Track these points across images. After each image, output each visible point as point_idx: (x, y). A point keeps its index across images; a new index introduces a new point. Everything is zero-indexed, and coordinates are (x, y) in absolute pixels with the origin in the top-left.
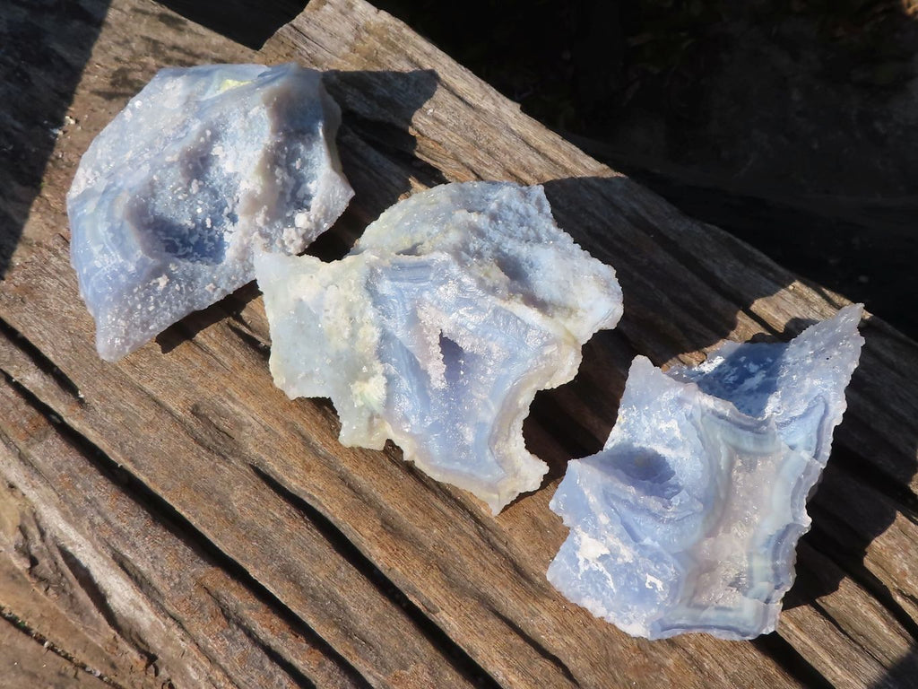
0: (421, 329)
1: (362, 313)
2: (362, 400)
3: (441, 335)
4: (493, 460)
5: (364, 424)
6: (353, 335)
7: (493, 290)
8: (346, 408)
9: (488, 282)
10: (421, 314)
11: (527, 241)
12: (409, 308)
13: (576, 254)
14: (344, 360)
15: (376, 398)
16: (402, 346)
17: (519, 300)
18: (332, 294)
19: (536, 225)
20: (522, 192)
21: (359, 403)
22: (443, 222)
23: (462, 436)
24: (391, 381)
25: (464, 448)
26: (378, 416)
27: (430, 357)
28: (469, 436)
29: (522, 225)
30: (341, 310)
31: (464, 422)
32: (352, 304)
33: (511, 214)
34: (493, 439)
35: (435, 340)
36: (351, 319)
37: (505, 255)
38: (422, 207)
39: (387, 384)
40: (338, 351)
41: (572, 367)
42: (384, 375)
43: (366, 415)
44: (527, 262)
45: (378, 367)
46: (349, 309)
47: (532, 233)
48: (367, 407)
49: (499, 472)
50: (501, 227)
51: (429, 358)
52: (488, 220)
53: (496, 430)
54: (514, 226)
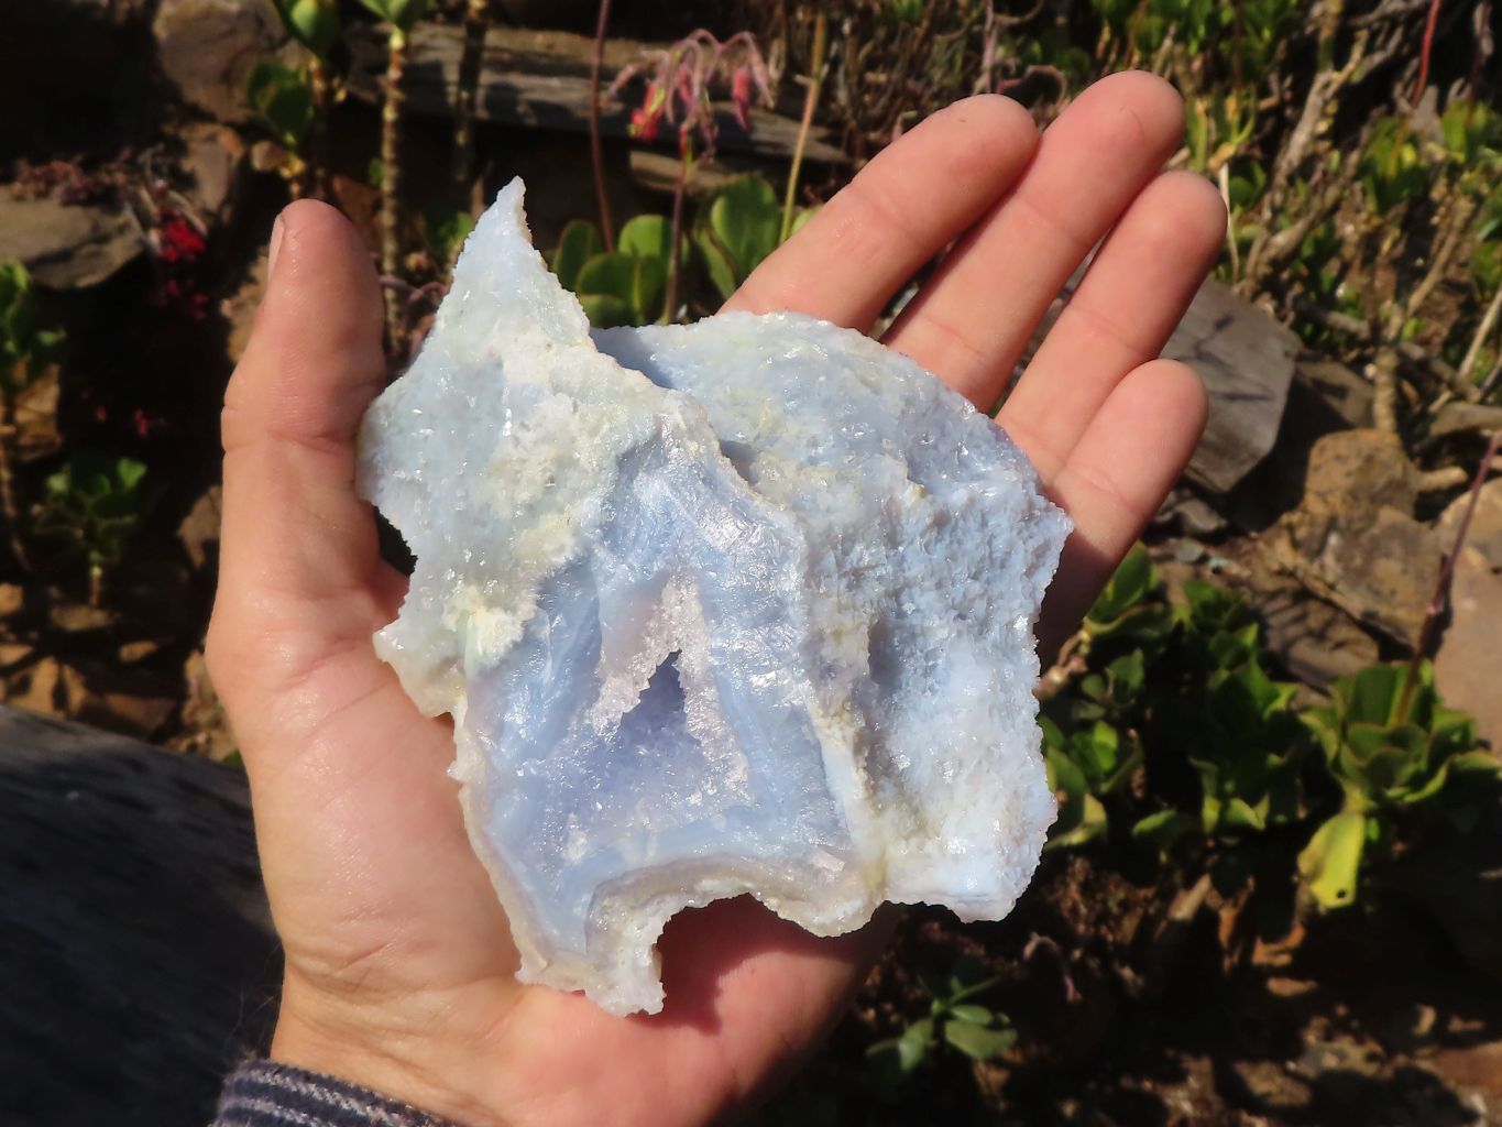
0: (649, 615)
1: (577, 494)
2: (457, 621)
3: (674, 656)
4: (584, 917)
5: (430, 657)
6: (533, 510)
7: (822, 672)
8: (427, 603)
9: (828, 652)
10: (670, 594)
11: (962, 617)
12: (657, 566)
13: (1019, 720)
14: (487, 532)
15: (480, 650)
16: (594, 609)
17: (850, 732)
18: (555, 409)
19: (1001, 596)
20: (1031, 506)
21: (450, 622)
22: (856, 446)
23: (566, 840)
24: (527, 644)
25: (554, 861)
26: (461, 670)
27: (625, 670)
28: (577, 849)
29: (975, 577)
30: (547, 452)
31: (584, 823)
32: (573, 463)
33: (978, 537)
34: (610, 889)
35: (657, 654)
36: (552, 480)
37: (901, 615)
38: (847, 372)
39: (516, 645)
40: (488, 506)
41: (838, 922)
42: (526, 625)
43: (445, 648)
44: (927, 658)
45: (527, 608)
46: (565, 463)
47: (980, 607)
48: (458, 640)
49: (577, 941)
50: (939, 552)
51: (621, 670)
52: (928, 521)
53: (628, 882)
54: (961, 571)
